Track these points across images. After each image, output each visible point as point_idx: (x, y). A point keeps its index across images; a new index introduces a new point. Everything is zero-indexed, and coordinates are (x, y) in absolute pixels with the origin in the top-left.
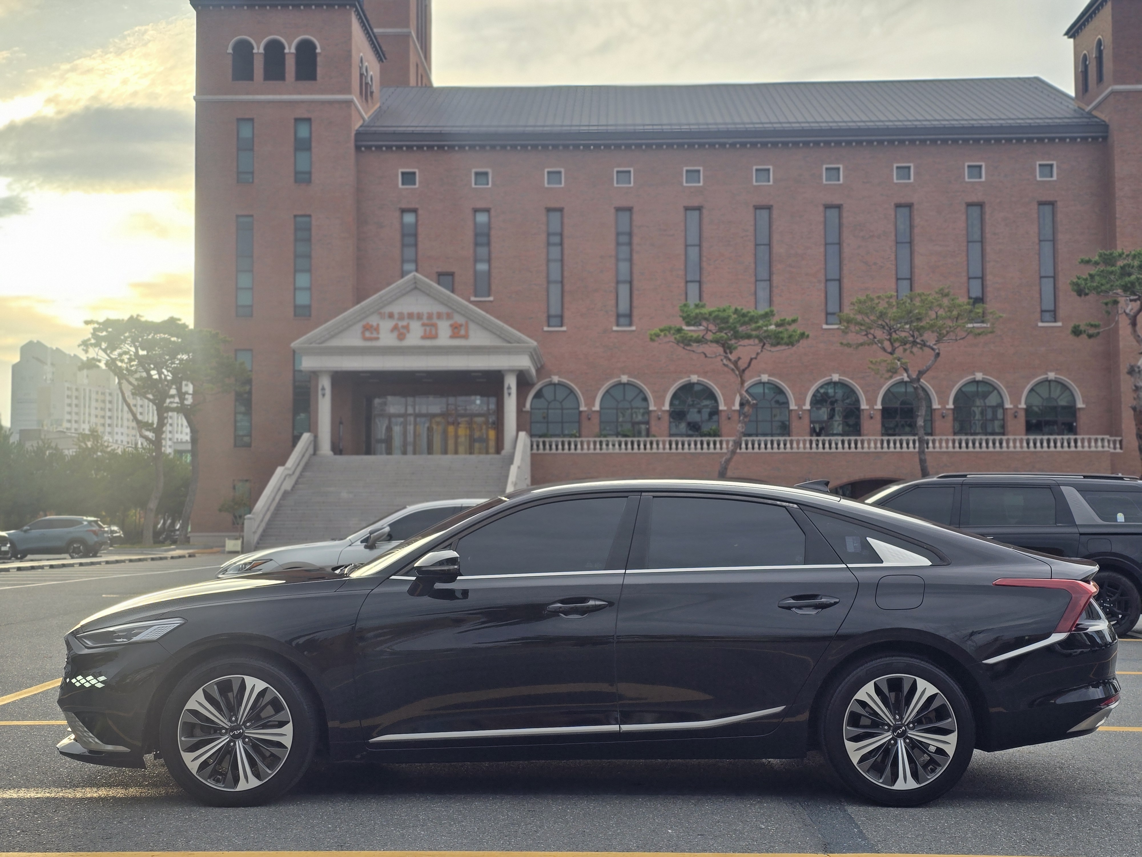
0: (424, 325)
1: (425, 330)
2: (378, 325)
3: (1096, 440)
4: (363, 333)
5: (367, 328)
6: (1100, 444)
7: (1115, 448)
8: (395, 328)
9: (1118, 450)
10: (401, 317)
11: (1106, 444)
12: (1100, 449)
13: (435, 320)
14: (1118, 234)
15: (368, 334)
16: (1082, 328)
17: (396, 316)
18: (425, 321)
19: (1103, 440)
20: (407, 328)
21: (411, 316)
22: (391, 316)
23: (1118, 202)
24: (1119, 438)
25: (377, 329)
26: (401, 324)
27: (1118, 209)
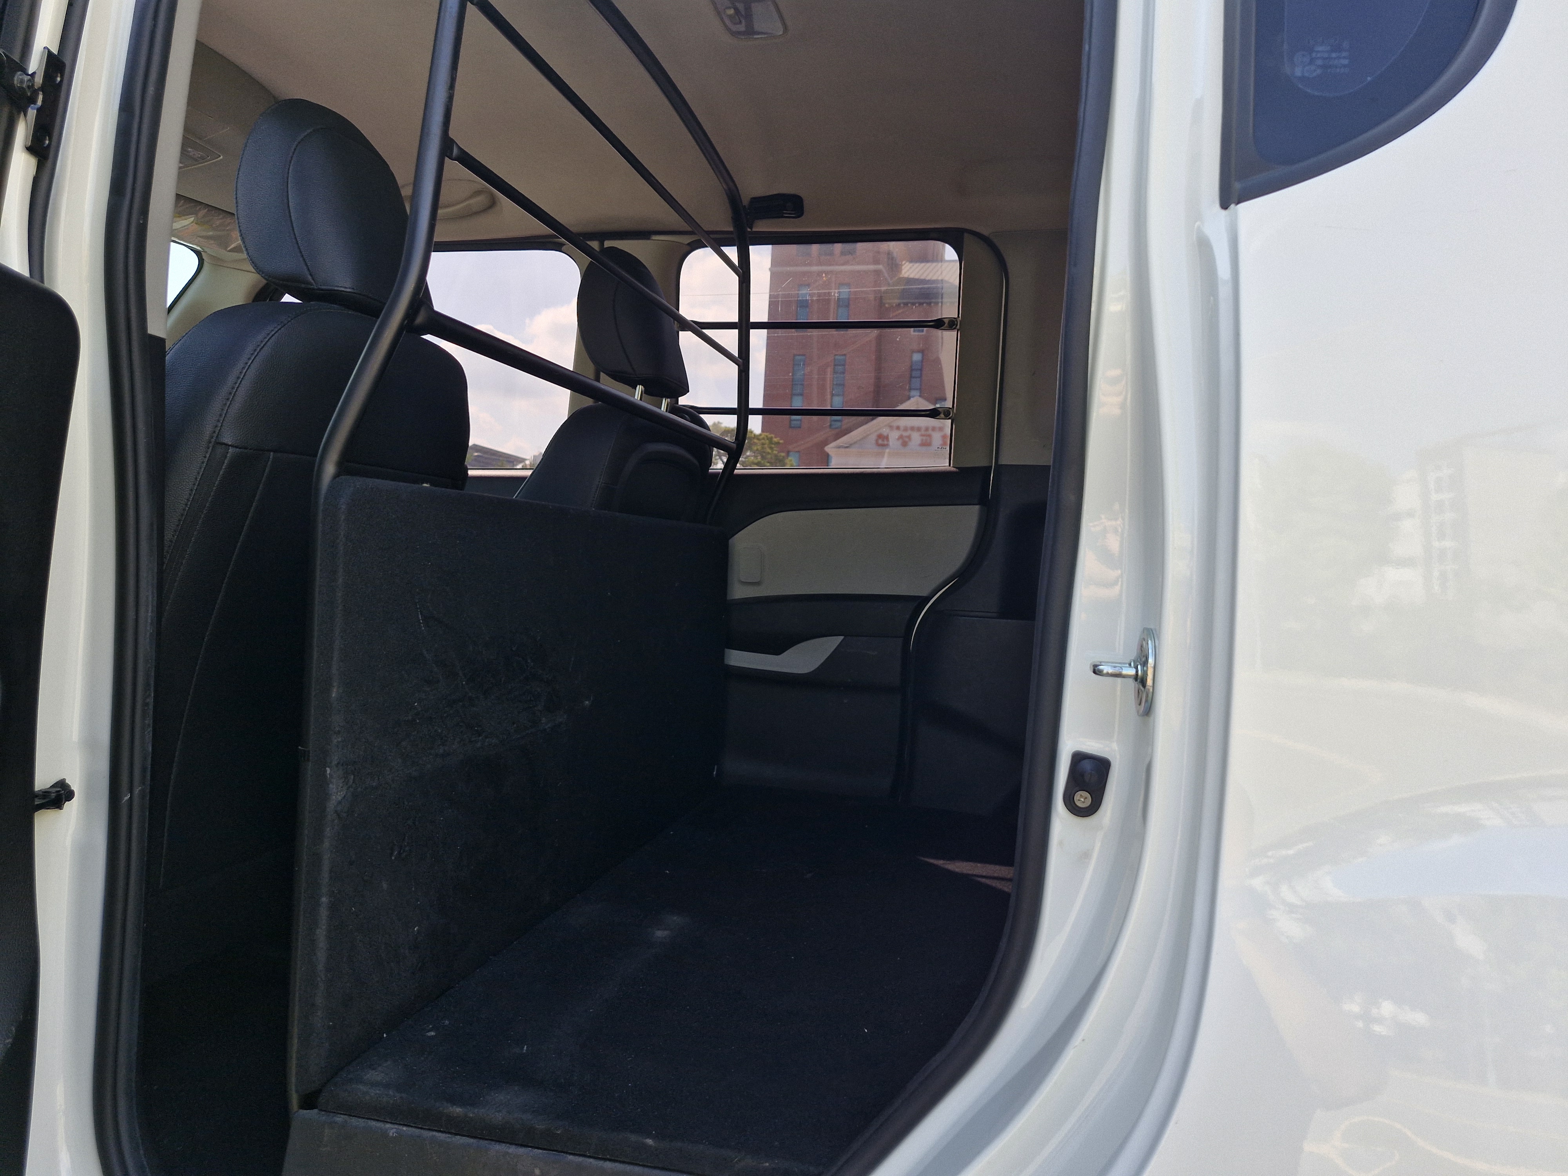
0: (922, 435)
1: (922, 440)
2: (888, 435)
4: (877, 441)
5: (880, 436)
8: (901, 437)
10: (906, 429)
13: (930, 432)
15: (880, 442)
17: (902, 428)
18: (923, 432)
20: (909, 437)
21: (912, 429)
22: (898, 428)
25: (887, 438)
26: (905, 434)
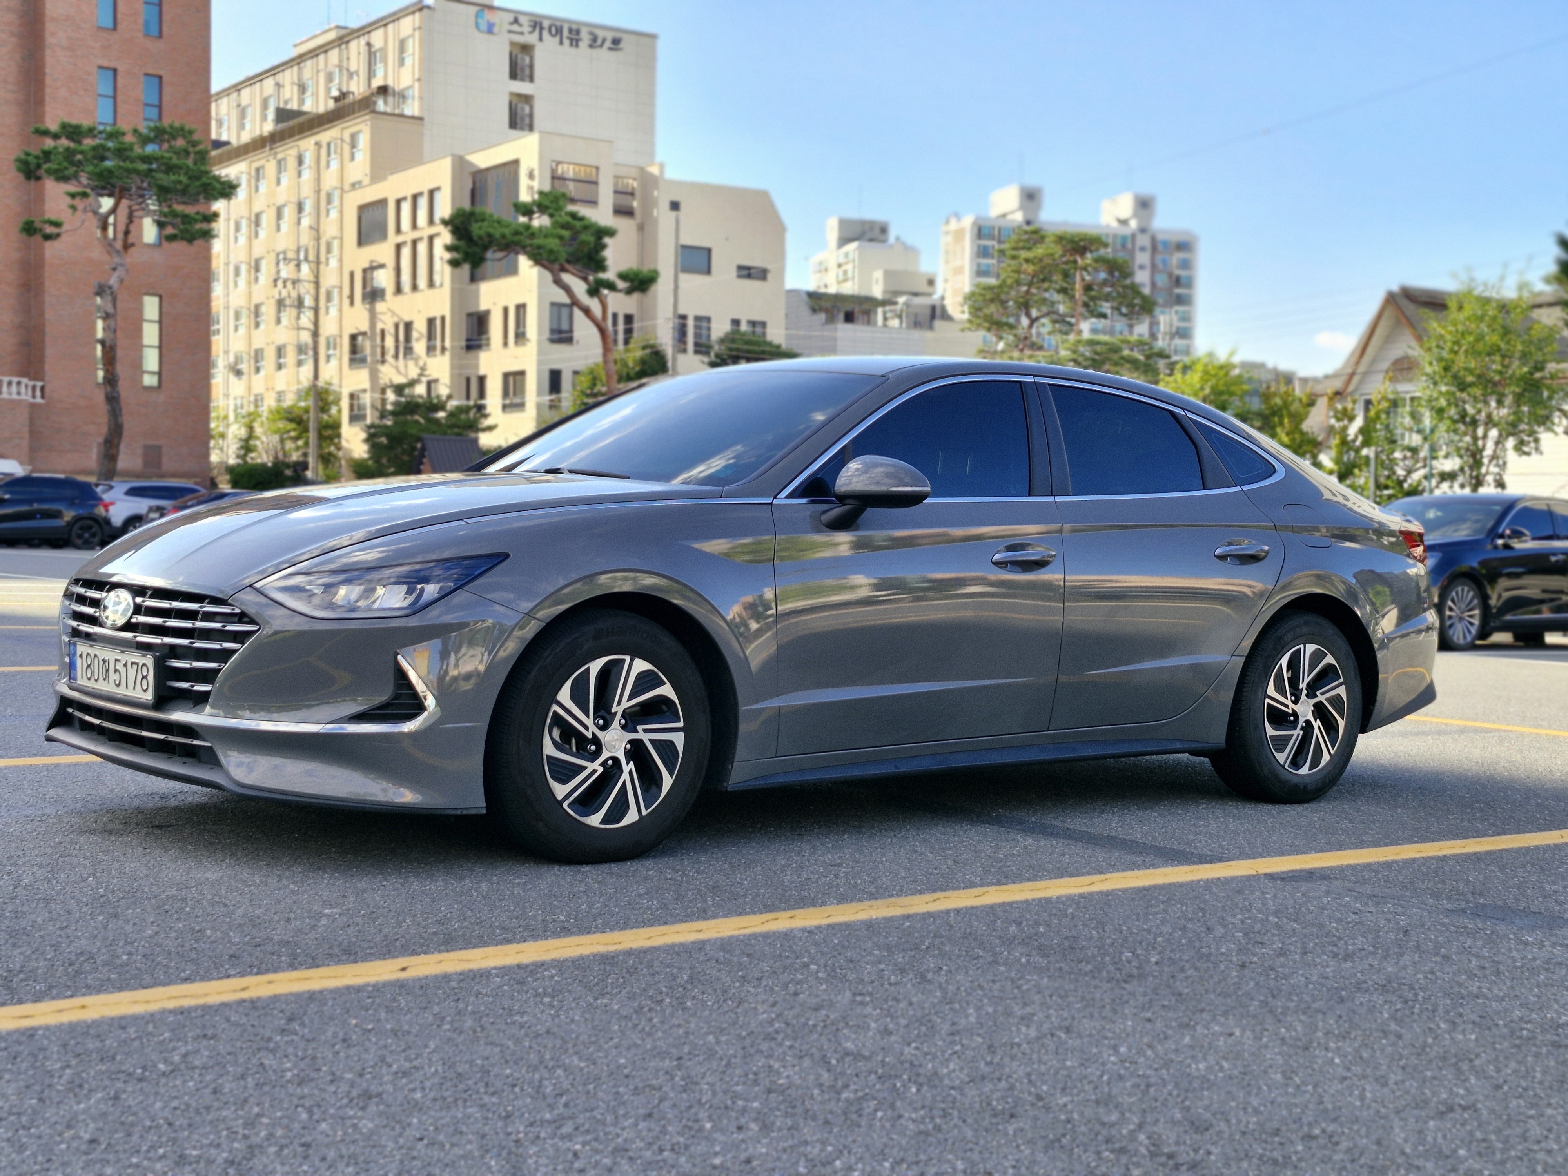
3: (10, 383)
6: (14, 388)
7: (34, 396)
9: (39, 400)
11: (23, 390)
12: (15, 396)
14: (48, 99)
16: (37, 225)
19: (19, 383)
23: (48, 52)
24: (39, 384)
27: (49, 61)
